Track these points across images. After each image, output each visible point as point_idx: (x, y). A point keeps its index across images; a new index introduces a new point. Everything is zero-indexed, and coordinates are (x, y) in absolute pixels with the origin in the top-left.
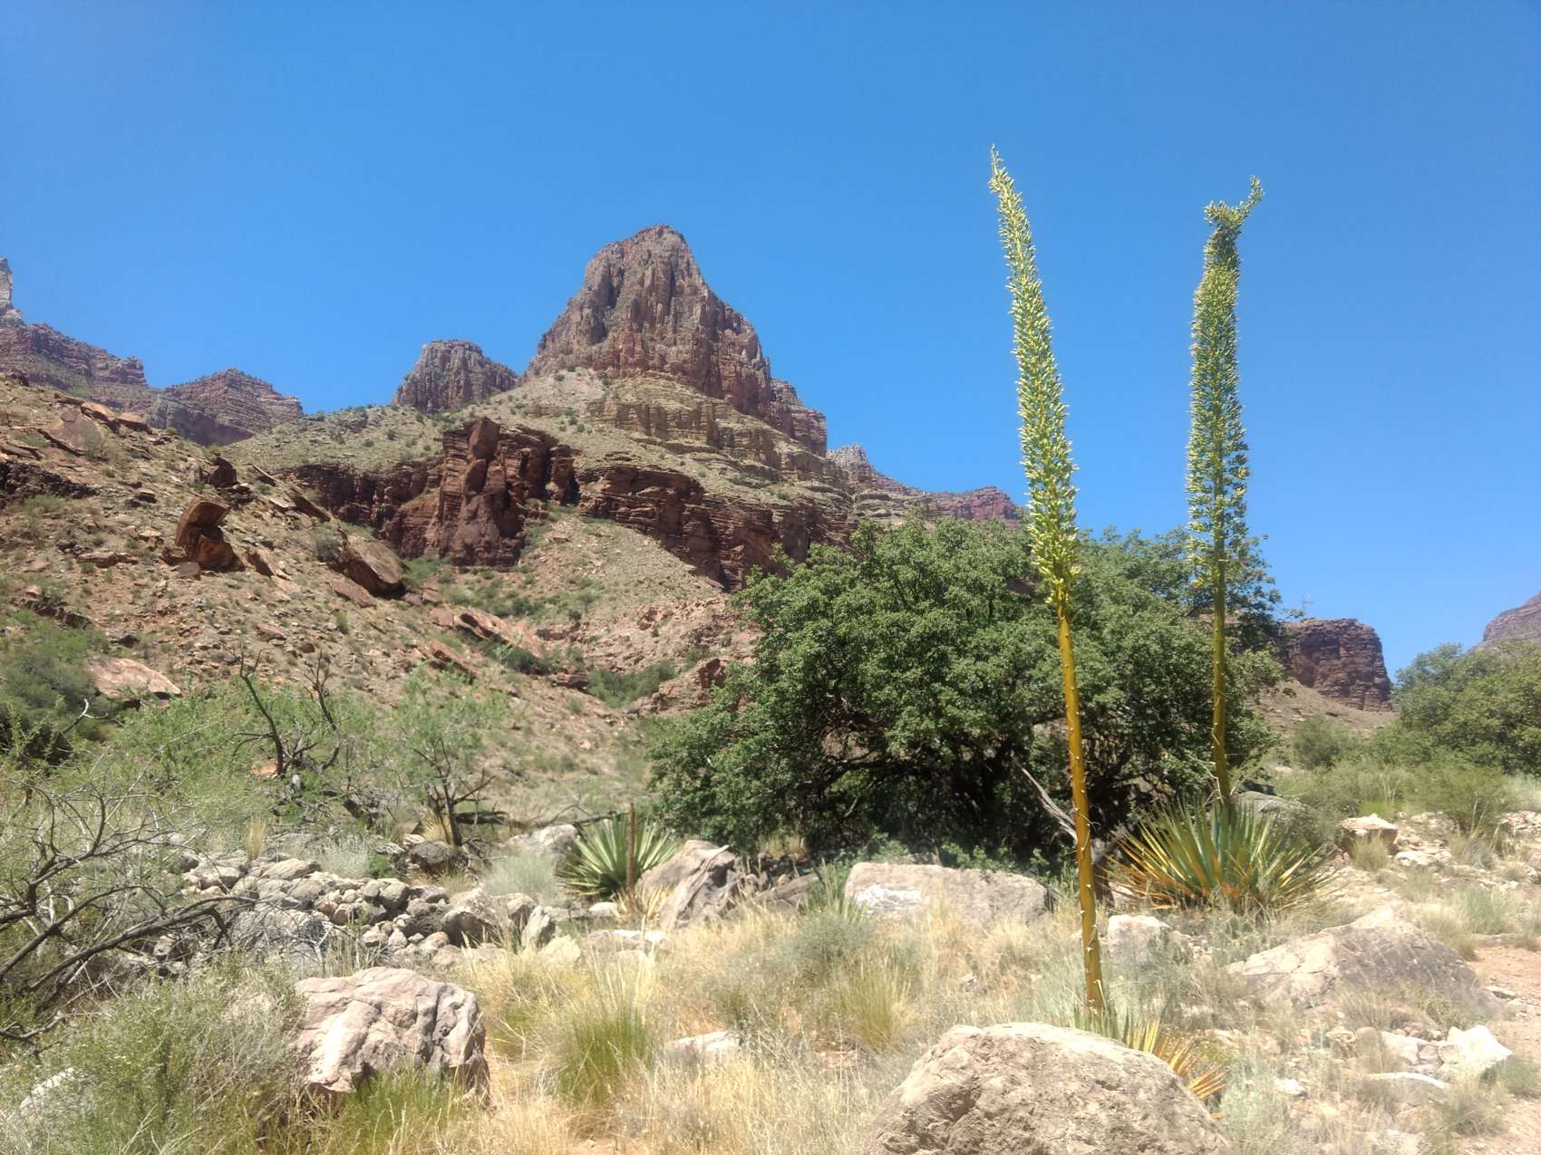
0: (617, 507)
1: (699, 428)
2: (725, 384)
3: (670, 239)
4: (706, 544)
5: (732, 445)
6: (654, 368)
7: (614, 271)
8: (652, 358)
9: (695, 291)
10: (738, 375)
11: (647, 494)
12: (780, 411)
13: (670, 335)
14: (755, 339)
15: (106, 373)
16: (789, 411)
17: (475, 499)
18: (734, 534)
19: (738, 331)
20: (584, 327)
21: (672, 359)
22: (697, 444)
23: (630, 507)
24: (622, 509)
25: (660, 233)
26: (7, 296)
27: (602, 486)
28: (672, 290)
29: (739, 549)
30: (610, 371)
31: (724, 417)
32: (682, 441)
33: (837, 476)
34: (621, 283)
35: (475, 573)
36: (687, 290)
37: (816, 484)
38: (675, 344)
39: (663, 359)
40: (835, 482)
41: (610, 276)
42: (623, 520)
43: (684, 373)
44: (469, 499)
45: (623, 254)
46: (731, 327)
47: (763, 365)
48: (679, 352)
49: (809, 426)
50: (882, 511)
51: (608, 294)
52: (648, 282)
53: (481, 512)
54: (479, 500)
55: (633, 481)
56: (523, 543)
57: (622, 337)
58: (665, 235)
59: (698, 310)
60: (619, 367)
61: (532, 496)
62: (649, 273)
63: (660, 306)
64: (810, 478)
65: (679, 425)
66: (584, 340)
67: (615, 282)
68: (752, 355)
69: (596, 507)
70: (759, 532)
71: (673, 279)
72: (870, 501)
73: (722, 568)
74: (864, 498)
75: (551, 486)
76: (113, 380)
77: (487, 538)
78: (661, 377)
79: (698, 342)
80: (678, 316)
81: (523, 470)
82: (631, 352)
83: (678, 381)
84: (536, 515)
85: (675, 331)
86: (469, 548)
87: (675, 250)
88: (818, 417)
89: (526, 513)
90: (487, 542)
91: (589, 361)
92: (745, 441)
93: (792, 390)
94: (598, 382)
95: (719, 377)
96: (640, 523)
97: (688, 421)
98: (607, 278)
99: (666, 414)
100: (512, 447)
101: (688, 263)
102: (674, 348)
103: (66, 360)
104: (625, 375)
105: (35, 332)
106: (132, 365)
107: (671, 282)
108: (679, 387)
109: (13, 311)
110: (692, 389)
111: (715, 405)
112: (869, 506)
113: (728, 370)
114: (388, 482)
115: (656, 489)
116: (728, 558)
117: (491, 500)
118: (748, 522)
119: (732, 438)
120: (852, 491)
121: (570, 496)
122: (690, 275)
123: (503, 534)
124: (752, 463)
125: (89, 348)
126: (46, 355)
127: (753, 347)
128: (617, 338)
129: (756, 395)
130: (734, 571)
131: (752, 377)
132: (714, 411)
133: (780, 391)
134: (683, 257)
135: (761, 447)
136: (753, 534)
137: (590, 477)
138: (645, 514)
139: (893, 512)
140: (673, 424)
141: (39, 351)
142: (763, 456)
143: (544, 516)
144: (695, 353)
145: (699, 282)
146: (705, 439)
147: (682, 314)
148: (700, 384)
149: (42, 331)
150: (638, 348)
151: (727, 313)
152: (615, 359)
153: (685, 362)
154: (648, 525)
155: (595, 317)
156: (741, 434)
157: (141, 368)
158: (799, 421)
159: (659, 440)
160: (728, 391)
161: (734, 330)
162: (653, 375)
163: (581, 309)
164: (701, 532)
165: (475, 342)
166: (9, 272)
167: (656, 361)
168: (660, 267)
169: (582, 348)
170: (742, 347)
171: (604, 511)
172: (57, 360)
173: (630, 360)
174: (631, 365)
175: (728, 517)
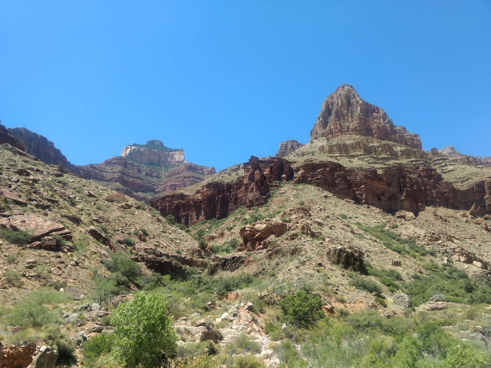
0: (307, 178)
1: (360, 148)
2: (374, 131)
3: (346, 88)
4: (346, 186)
5: (375, 151)
6: (345, 131)
7: (330, 104)
8: (344, 129)
9: (357, 102)
10: (378, 127)
11: (319, 172)
12: (399, 137)
13: (350, 119)
14: (385, 113)
15: (207, 172)
16: (403, 136)
17: (252, 184)
18: (360, 181)
19: (378, 113)
20: (321, 124)
21: (351, 127)
22: (360, 153)
23: (312, 178)
24: (309, 179)
25: (343, 87)
26: (183, 157)
27: (301, 172)
28: (349, 104)
29: (363, 186)
30: (330, 136)
31: (372, 142)
32: (354, 154)
33: (423, 155)
34: (333, 107)
35: (253, 209)
36: (355, 103)
37: (413, 159)
38: (352, 122)
39: (348, 128)
40: (422, 157)
41: (329, 106)
42: (310, 183)
43: (356, 131)
44: (250, 184)
45: (332, 98)
46: (375, 112)
47: (390, 122)
48: (353, 124)
49: (413, 140)
50: (443, 164)
51: (328, 111)
52: (340, 104)
53: (254, 188)
54: (253, 185)
55: (313, 168)
56: (269, 196)
57: (332, 124)
58: (345, 87)
59: (359, 109)
60: (333, 134)
61: (274, 180)
62: (340, 101)
63: (345, 110)
64: (411, 158)
65: (352, 148)
66: (321, 129)
67: (331, 107)
68: (384, 120)
69: (299, 179)
70: (371, 179)
71: (349, 101)
72: (438, 162)
73: (356, 194)
74: (435, 161)
75: (284, 176)
76: (209, 174)
77: (256, 197)
78: (348, 134)
79: (360, 119)
80: (352, 112)
81: (271, 171)
82: (336, 128)
83: (354, 134)
84: (276, 186)
85: (352, 118)
86: (251, 201)
87: (349, 91)
88: (416, 136)
89: (272, 186)
90: (256, 198)
91: (323, 135)
92: (380, 149)
93: (404, 129)
94: (325, 141)
95: (371, 130)
96: (317, 183)
97: (357, 146)
98: (327, 106)
99: (347, 145)
100: (267, 164)
101: (354, 94)
102: (352, 123)
103: (197, 171)
104: (335, 136)
105: (189, 165)
106: (213, 169)
107: (348, 102)
108: (354, 136)
109: (185, 161)
110: (359, 136)
111: (368, 139)
112: (437, 164)
113: (374, 126)
114: (235, 184)
115: (322, 169)
116: (358, 190)
117: (257, 183)
118: (366, 176)
119: (375, 149)
120: (430, 159)
121: (290, 177)
122: (355, 98)
123: (262, 194)
124: (384, 156)
125: (203, 167)
126: (192, 171)
127: (385, 117)
128: (331, 125)
129: (387, 133)
130: (361, 195)
131: (384, 127)
132: (368, 141)
133: (400, 130)
134: (352, 93)
135: (387, 150)
136: (369, 180)
137: (298, 170)
138: (318, 179)
139: (448, 164)
140: (350, 148)
141: (190, 170)
142: (388, 153)
143: (278, 186)
144: (359, 124)
145: (358, 99)
146: (363, 151)
147: (353, 111)
148: (363, 133)
149: (190, 165)
150: (338, 126)
151: (373, 107)
152: (331, 132)
153: (356, 127)
154: (320, 183)
155: (324, 121)
156: (378, 147)
157: (215, 169)
158: (408, 139)
159: (345, 155)
160: (375, 133)
161: (376, 112)
162: (345, 134)
163: (319, 119)
164: (343, 182)
165: (295, 139)
166: (183, 151)
167: (346, 129)
168: (343, 98)
169: (320, 131)
170: (380, 118)
171: (303, 180)
172: (195, 171)
173: (336, 131)
174: (337, 133)
175: (357, 175)
